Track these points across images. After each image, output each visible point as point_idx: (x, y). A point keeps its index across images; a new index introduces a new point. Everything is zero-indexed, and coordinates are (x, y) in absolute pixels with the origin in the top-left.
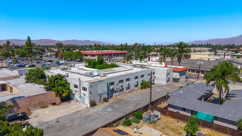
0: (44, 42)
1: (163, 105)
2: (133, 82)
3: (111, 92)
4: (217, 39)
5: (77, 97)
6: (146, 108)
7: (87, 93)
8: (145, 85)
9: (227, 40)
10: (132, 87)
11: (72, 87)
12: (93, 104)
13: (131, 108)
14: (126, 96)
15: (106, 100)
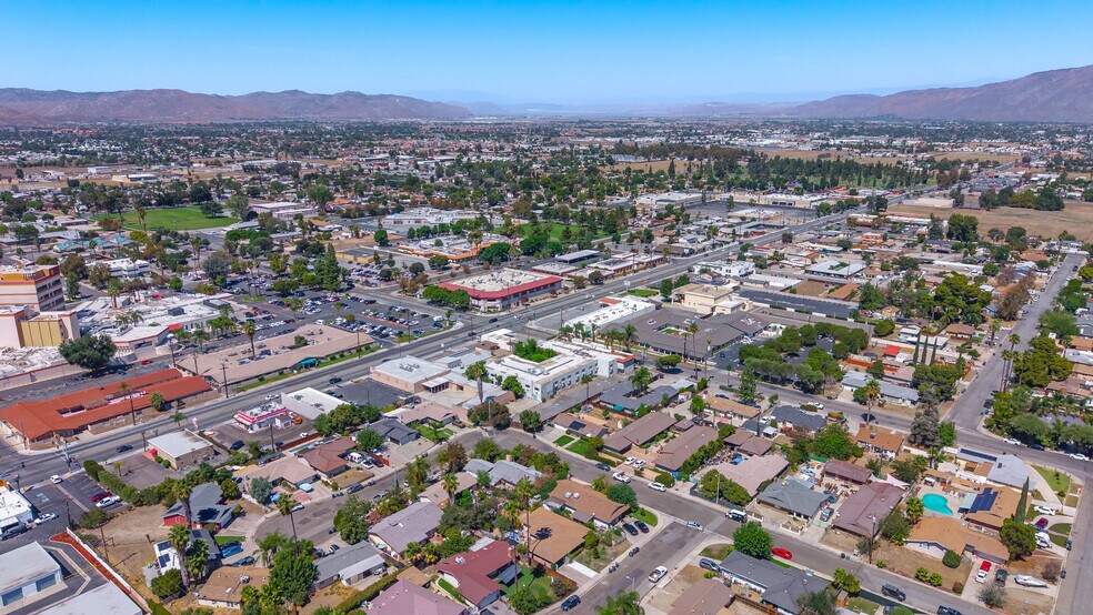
0: (153, 103)
1: (595, 401)
2: (574, 378)
3: (556, 389)
4: (931, 92)
5: (529, 394)
6: (584, 403)
7: (539, 392)
8: (586, 380)
9: (974, 95)
10: (573, 382)
11: (524, 387)
12: (544, 401)
13: (573, 403)
14: (568, 392)
15: (552, 397)
